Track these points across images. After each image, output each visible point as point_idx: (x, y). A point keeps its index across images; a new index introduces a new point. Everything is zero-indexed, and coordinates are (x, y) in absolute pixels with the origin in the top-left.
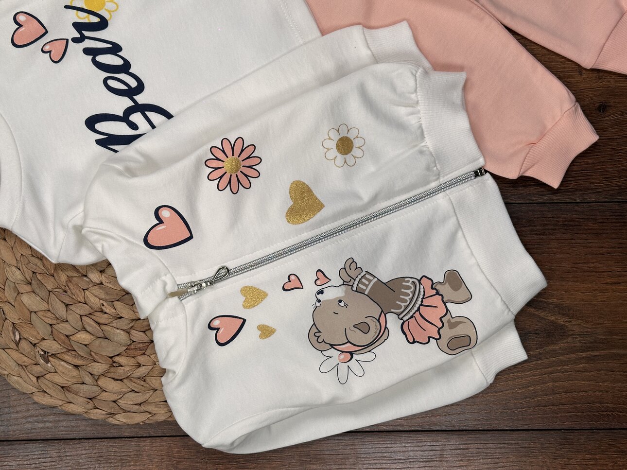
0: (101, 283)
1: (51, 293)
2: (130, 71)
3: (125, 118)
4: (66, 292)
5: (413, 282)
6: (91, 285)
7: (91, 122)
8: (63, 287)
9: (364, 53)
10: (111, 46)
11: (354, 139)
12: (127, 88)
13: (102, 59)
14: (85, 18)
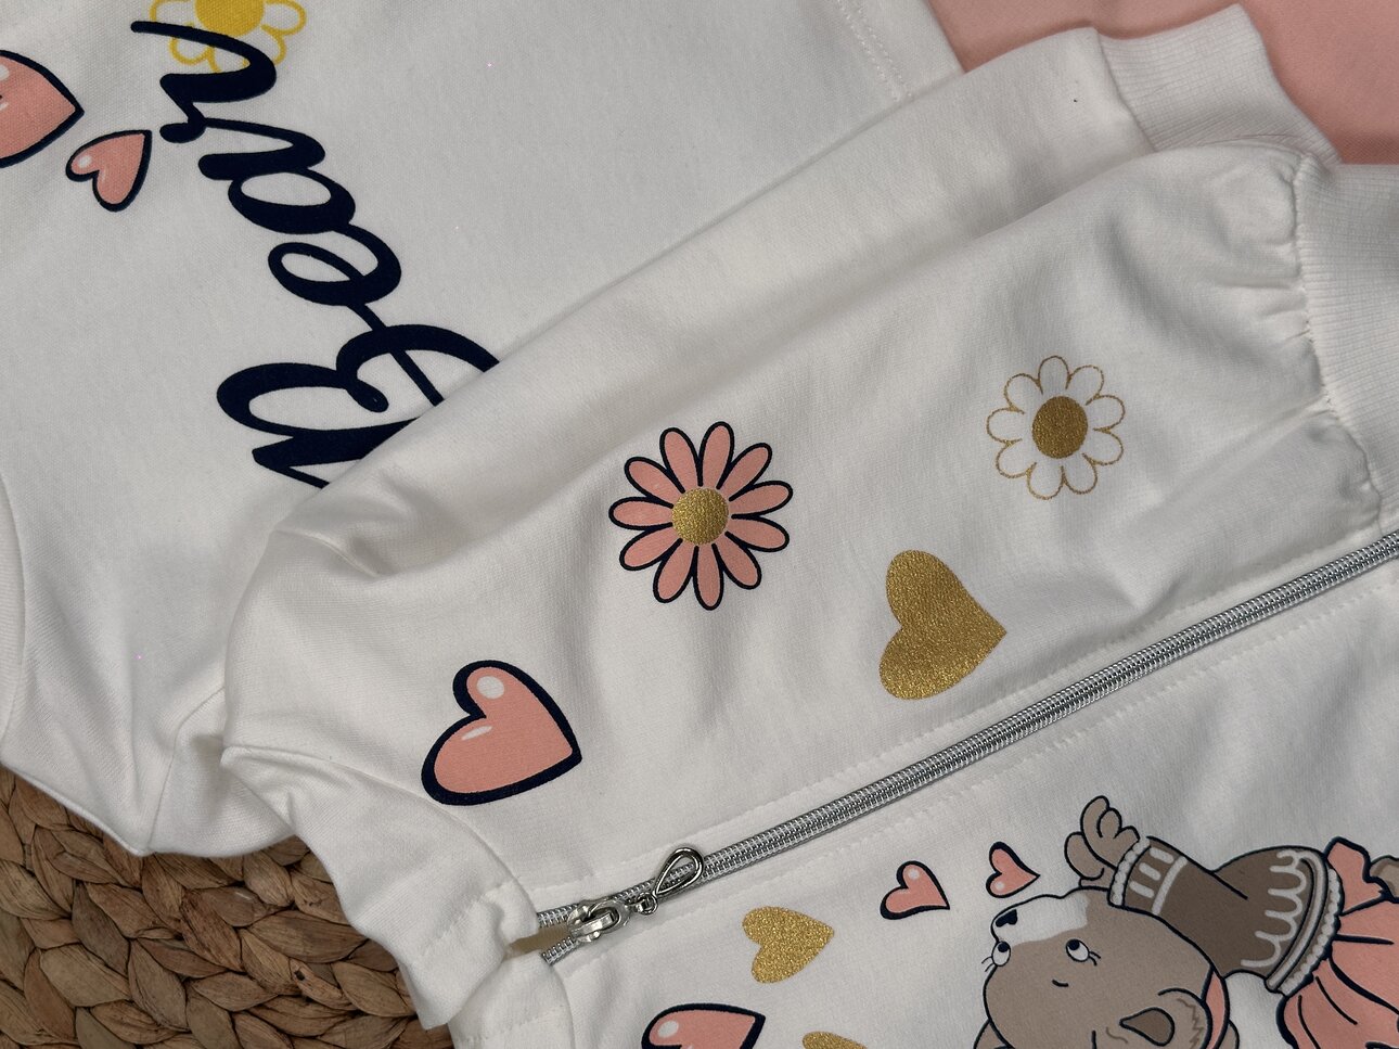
0: (292, 906)
1: (135, 946)
2: (354, 222)
3: (343, 374)
4: (179, 937)
5: (1304, 861)
6: (258, 915)
7: (237, 394)
8: (172, 925)
9: (1106, 118)
10: (284, 144)
11: (1088, 403)
12: (345, 278)
13: (260, 188)
14: (199, 60)
